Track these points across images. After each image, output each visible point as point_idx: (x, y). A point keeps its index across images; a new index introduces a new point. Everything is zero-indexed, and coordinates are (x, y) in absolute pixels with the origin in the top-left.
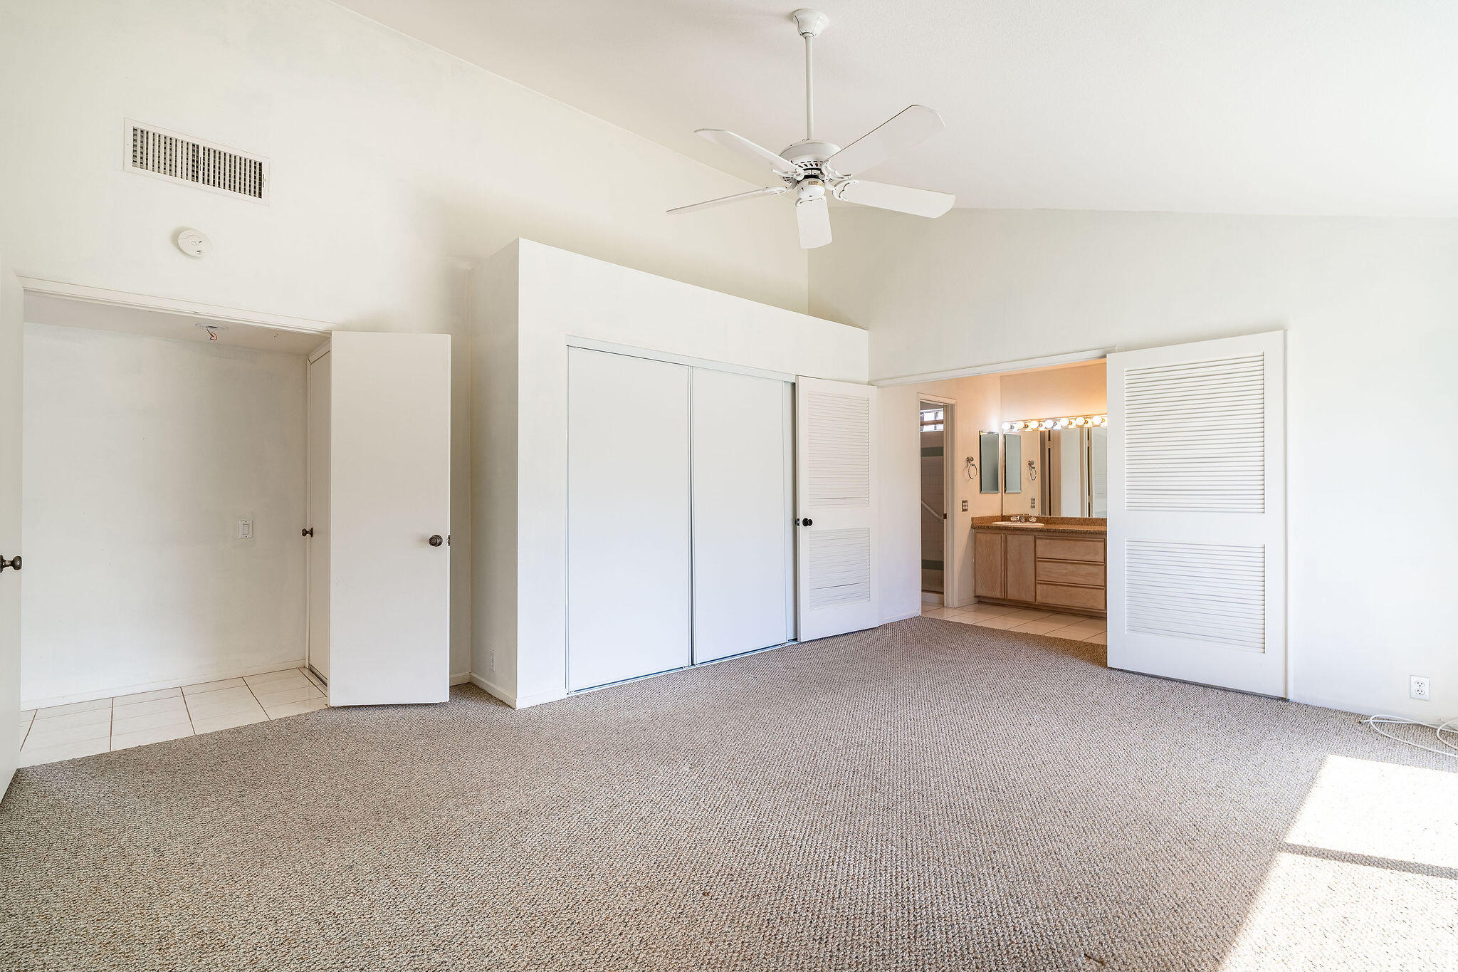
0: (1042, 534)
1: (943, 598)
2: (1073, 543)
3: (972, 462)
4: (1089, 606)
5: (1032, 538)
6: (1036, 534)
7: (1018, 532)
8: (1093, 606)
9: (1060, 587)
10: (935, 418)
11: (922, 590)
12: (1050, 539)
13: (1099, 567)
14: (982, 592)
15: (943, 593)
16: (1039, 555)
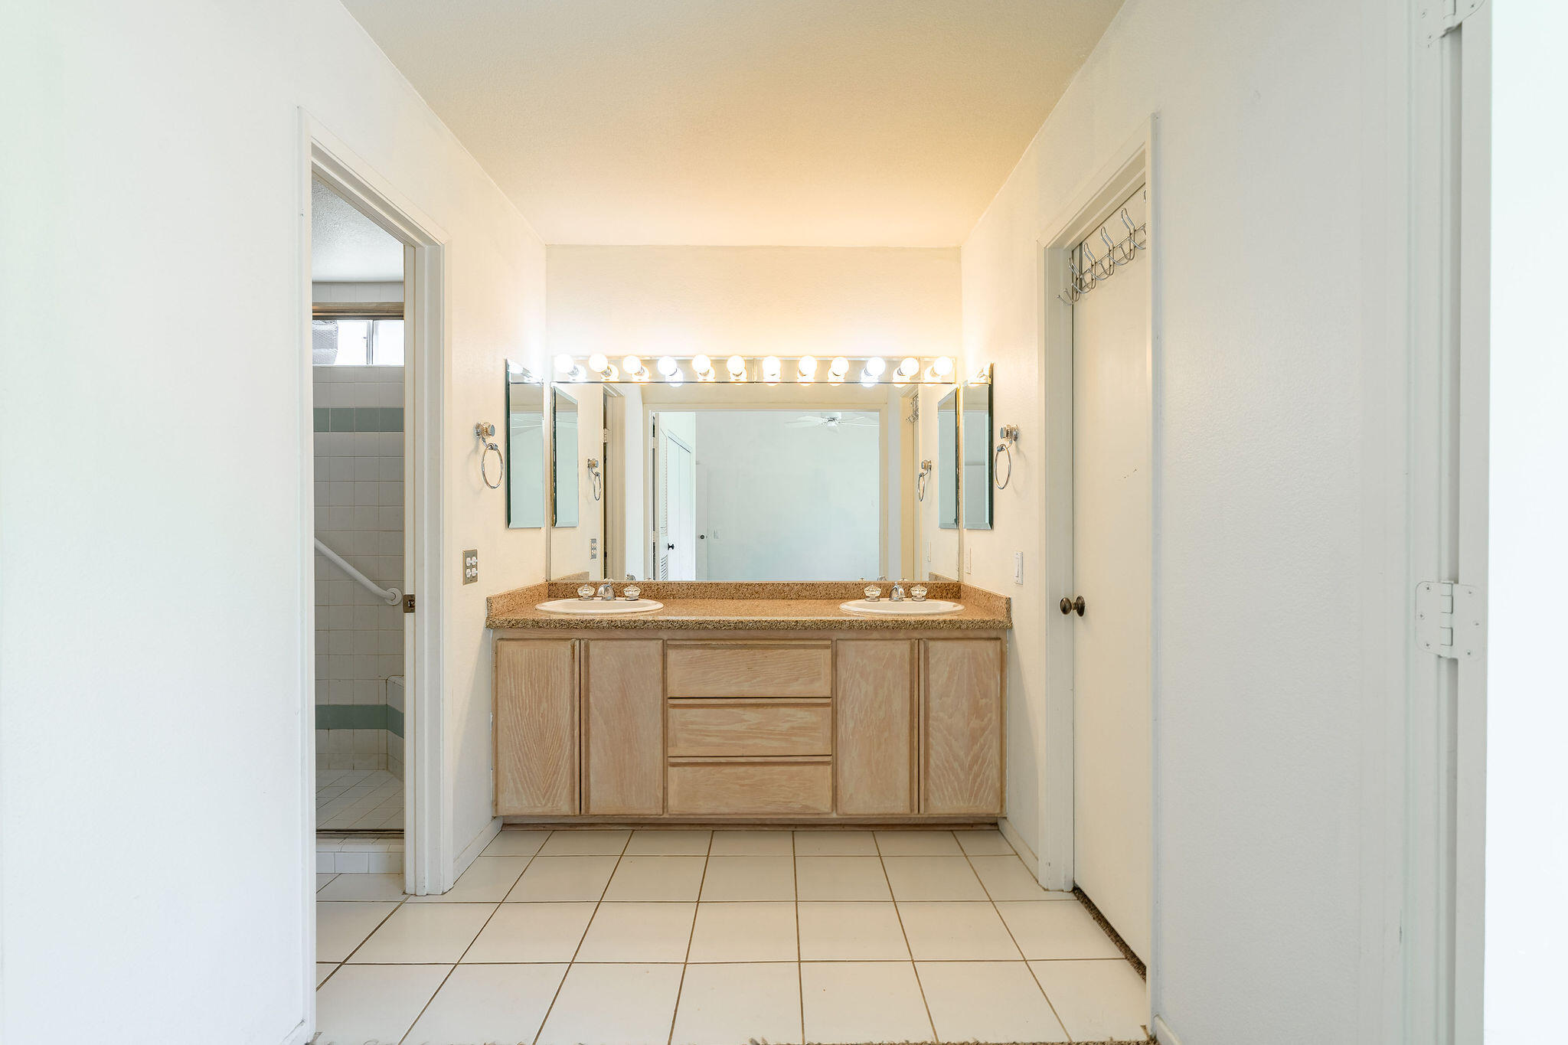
0: (679, 634)
1: (402, 854)
2: (759, 654)
3: (490, 440)
4: (796, 806)
5: (655, 647)
6: (665, 635)
7: (618, 633)
8: (807, 807)
9: (728, 770)
10: (370, 353)
11: (321, 833)
12: (703, 647)
13: (820, 709)
14: (516, 805)
15: (399, 833)
16: (674, 690)
